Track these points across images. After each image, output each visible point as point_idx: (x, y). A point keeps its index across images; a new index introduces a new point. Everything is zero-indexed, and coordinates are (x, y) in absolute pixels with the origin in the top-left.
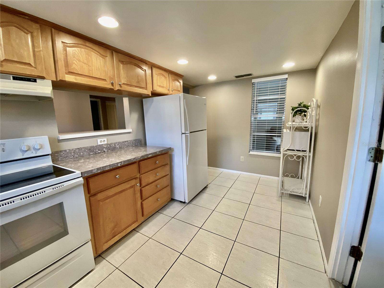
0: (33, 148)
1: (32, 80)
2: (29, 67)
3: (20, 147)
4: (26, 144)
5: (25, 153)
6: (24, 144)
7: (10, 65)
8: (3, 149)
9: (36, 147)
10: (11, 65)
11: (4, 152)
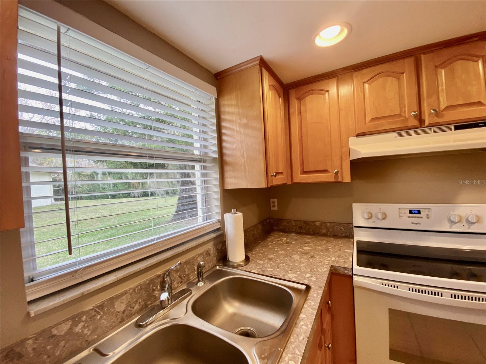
0: (466, 221)
1: (481, 124)
2: (480, 106)
3: (449, 216)
4: (456, 213)
5: (454, 225)
6: (454, 212)
7: (452, 112)
8: (428, 215)
9: (470, 220)
10: (454, 111)
11: (428, 219)
